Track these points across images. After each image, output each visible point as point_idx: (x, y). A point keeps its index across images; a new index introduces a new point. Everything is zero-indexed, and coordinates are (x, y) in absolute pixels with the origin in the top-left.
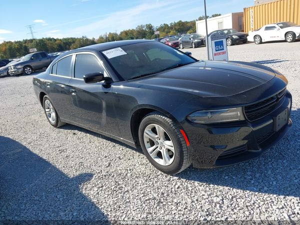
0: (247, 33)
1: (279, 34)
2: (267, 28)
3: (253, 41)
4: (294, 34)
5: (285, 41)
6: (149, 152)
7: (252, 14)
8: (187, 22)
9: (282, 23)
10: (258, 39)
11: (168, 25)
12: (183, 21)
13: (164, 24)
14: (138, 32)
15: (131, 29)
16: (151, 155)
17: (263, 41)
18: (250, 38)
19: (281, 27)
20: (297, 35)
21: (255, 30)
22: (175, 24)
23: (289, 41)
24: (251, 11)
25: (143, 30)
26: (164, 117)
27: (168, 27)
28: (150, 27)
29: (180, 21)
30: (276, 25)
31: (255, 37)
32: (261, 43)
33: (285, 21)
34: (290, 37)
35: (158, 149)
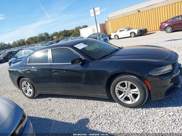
0: (110, 34)
1: (127, 33)
2: (120, 31)
3: (114, 38)
4: (135, 33)
5: (131, 37)
6: (119, 98)
7: (110, 24)
8: (69, 31)
9: (128, 28)
10: (117, 37)
11: (58, 33)
12: (66, 30)
13: (56, 32)
14: (40, 37)
15: (35, 36)
16: (121, 100)
17: (119, 38)
18: (112, 37)
19: (128, 30)
20: (136, 33)
21: (114, 32)
22: (62, 32)
23: (133, 36)
24: (109, 22)
25: (42, 36)
26: (131, 76)
27: (58, 34)
28: (47, 34)
29: (65, 30)
30: (125, 29)
31: (115, 36)
32: (119, 39)
33: (129, 27)
34: (133, 35)
35: (126, 95)
